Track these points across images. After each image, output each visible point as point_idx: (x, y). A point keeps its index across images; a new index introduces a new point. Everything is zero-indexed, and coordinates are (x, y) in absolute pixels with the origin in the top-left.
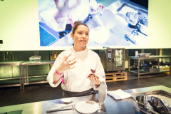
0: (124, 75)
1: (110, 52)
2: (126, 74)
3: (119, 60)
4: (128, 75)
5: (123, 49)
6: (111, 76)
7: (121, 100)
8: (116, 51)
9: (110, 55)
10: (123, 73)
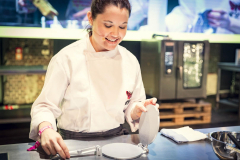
0: (202, 109)
1: (169, 49)
2: (208, 107)
3: (192, 71)
4: (213, 111)
5: (205, 43)
6: (171, 111)
7: (186, 143)
8: (187, 48)
9: (169, 57)
10: (202, 104)
